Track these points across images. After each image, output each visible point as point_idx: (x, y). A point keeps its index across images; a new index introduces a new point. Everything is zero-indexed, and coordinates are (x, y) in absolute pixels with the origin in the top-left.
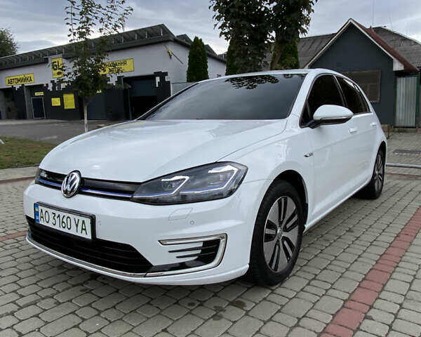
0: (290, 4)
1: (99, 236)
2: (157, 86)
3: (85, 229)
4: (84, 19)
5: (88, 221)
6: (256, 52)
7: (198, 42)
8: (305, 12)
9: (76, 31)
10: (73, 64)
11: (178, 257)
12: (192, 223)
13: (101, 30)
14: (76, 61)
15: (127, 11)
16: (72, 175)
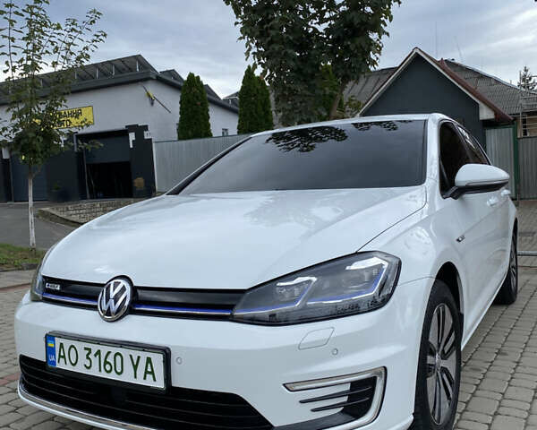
0: (355, 24)
1: (176, 383)
2: (131, 146)
3: (152, 373)
4: (30, 47)
5: (158, 359)
6: (308, 93)
7: (193, 81)
8: (374, 36)
9: (17, 65)
10: (10, 114)
11: (314, 410)
12: (336, 352)
13: (55, 64)
14: (16, 110)
15: (98, 36)
16: (116, 285)
